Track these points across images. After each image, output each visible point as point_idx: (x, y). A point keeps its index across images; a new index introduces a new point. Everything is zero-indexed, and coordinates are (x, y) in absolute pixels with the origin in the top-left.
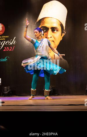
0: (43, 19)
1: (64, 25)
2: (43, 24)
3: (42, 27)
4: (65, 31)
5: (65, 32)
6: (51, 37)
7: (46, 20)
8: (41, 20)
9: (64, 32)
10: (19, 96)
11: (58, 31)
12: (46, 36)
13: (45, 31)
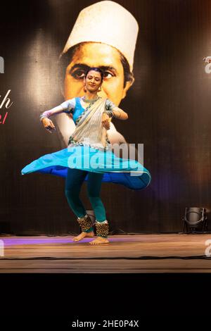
0: (79, 46)
1: (131, 62)
2: (78, 59)
3: (76, 66)
4: (132, 77)
5: (134, 79)
7: (86, 49)
8: (73, 48)
9: (130, 80)
10: (17, 235)
11: (115, 75)
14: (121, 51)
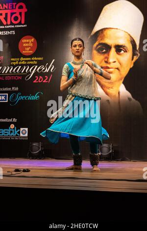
0: (102, 31)
1: (138, 42)
4: (138, 53)
5: (139, 55)
6: (115, 62)
9: (137, 55)
11: (126, 52)
12: (106, 60)
14: (131, 35)
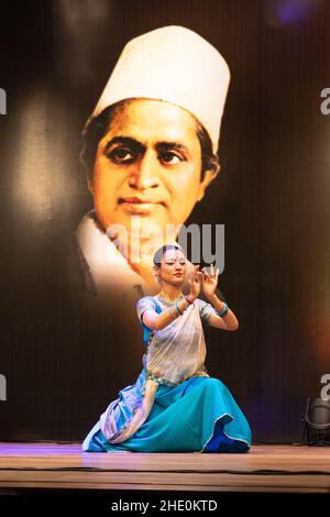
0: (122, 105)
1: (215, 137)
2: (120, 128)
3: (116, 140)
4: (215, 163)
5: (219, 167)
6: (155, 186)
7: (134, 111)
8: (110, 110)
9: (213, 167)
11: (185, 159)
12: (133, 181)
13: (128, 157)
